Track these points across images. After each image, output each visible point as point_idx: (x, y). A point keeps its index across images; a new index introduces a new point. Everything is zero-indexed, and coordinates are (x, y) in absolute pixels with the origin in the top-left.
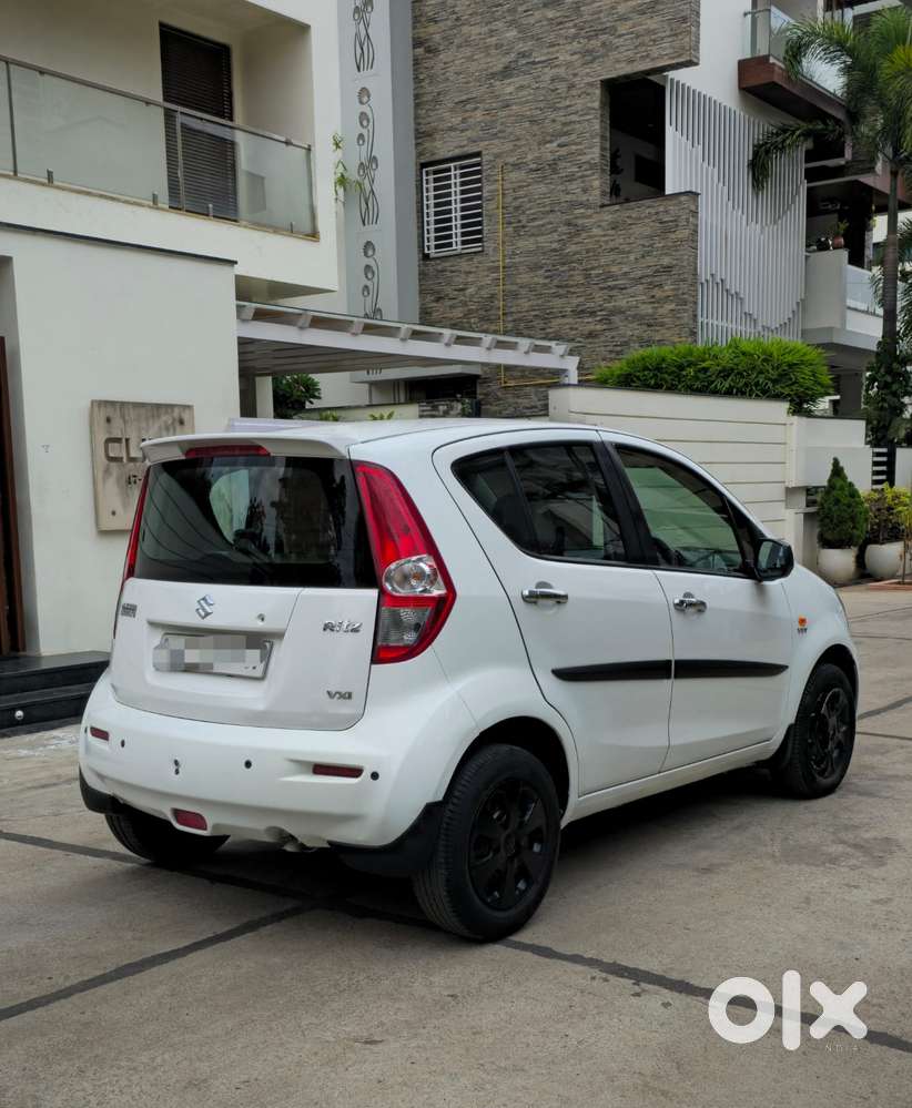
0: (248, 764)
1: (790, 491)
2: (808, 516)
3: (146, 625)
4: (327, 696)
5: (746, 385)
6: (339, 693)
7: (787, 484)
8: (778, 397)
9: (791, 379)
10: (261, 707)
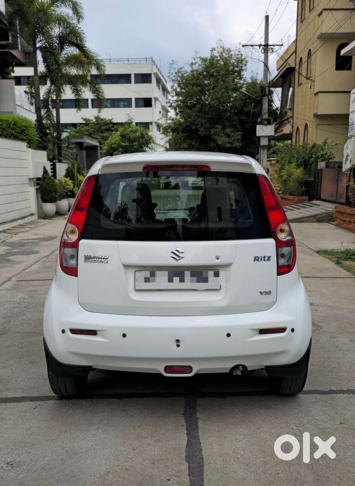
0: (229, 335)
1: (30, 179)
2: (37, 190)
3: (122, 266)
4: (260, 294)
5: (7, 134)
6: (266, 292)
7: (29, 177)
8: (22, 140)
9: (25, 133)
10: (224, 304)
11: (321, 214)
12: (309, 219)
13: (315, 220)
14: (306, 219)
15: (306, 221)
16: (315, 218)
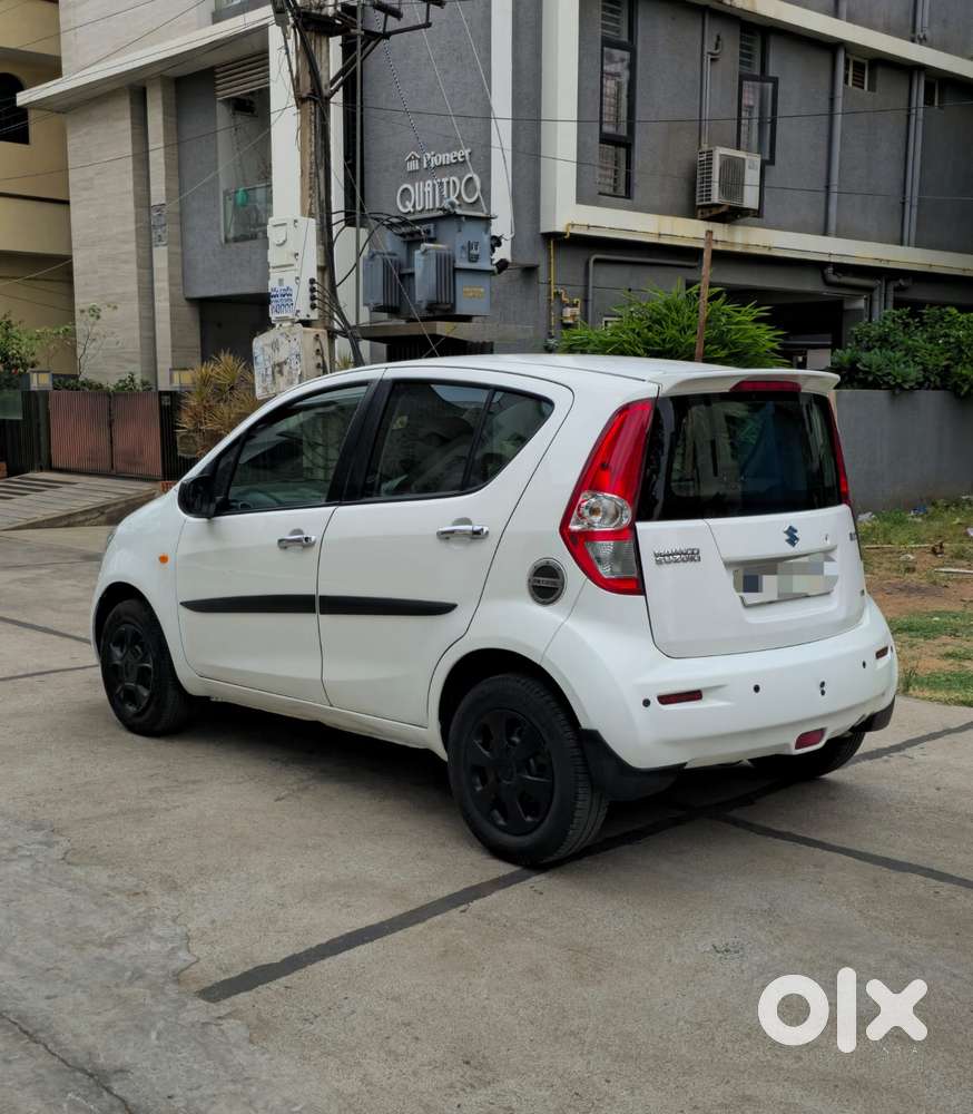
11: (115, 504)
12: (88, 517)
13: (103, 518)
14: (81, 518)
15: (81, 524)
16: (103, 513)
